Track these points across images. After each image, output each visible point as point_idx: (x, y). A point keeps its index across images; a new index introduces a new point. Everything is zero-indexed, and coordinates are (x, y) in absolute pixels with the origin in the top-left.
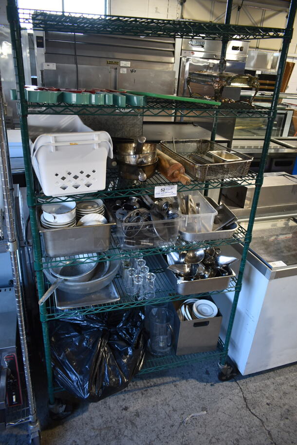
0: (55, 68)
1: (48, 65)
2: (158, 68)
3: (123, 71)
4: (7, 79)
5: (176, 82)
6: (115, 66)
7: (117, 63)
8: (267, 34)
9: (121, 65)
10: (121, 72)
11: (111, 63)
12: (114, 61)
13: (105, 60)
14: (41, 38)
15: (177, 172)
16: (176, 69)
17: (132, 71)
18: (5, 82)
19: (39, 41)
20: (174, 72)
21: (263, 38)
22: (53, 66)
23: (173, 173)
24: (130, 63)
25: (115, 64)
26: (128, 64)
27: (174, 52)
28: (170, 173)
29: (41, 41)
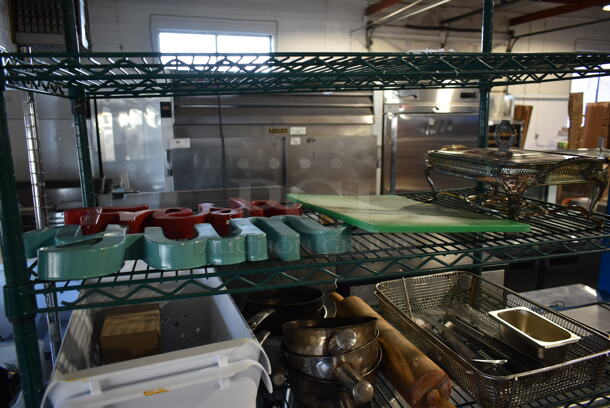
0: (188, 146)
1: (178, 142)
2: (348, 132)
3: (295, 141)
4: (135, 157)
5: (380, 150)
6: (282, 135)
7: (286, 131)
8: (596, 68)
9: (292, 133)
10: (292, 143)
11: (275, 131)
12: (280, 127)
13: (267, 128)
14: (169, 104)
15: (435, 393)
16: (378, 132)
17: (309, 141)
18: (132, 161)
19: (164, 108)
20: (376, 137)
21: (583, 77)
22: (185, 143)
23: (426, 395)
24: (304, 128)
25: (282, 131)
26: (303, 130)
27: (372, 108)
28: (418, 394)
29: (167, 108)
